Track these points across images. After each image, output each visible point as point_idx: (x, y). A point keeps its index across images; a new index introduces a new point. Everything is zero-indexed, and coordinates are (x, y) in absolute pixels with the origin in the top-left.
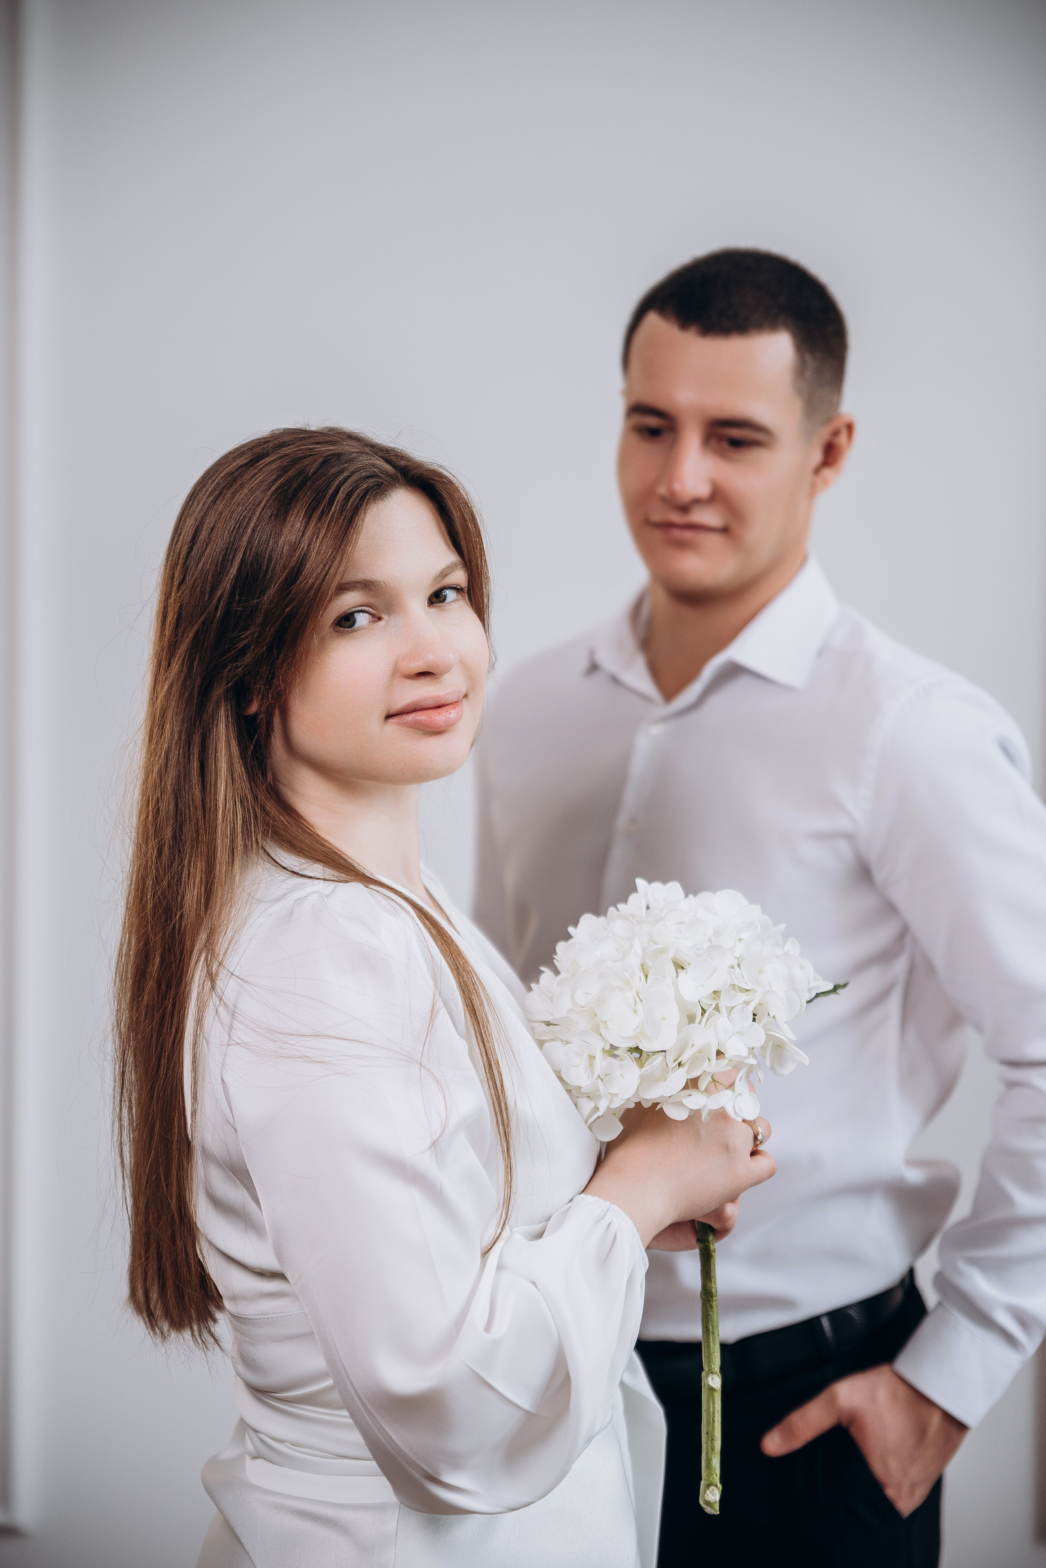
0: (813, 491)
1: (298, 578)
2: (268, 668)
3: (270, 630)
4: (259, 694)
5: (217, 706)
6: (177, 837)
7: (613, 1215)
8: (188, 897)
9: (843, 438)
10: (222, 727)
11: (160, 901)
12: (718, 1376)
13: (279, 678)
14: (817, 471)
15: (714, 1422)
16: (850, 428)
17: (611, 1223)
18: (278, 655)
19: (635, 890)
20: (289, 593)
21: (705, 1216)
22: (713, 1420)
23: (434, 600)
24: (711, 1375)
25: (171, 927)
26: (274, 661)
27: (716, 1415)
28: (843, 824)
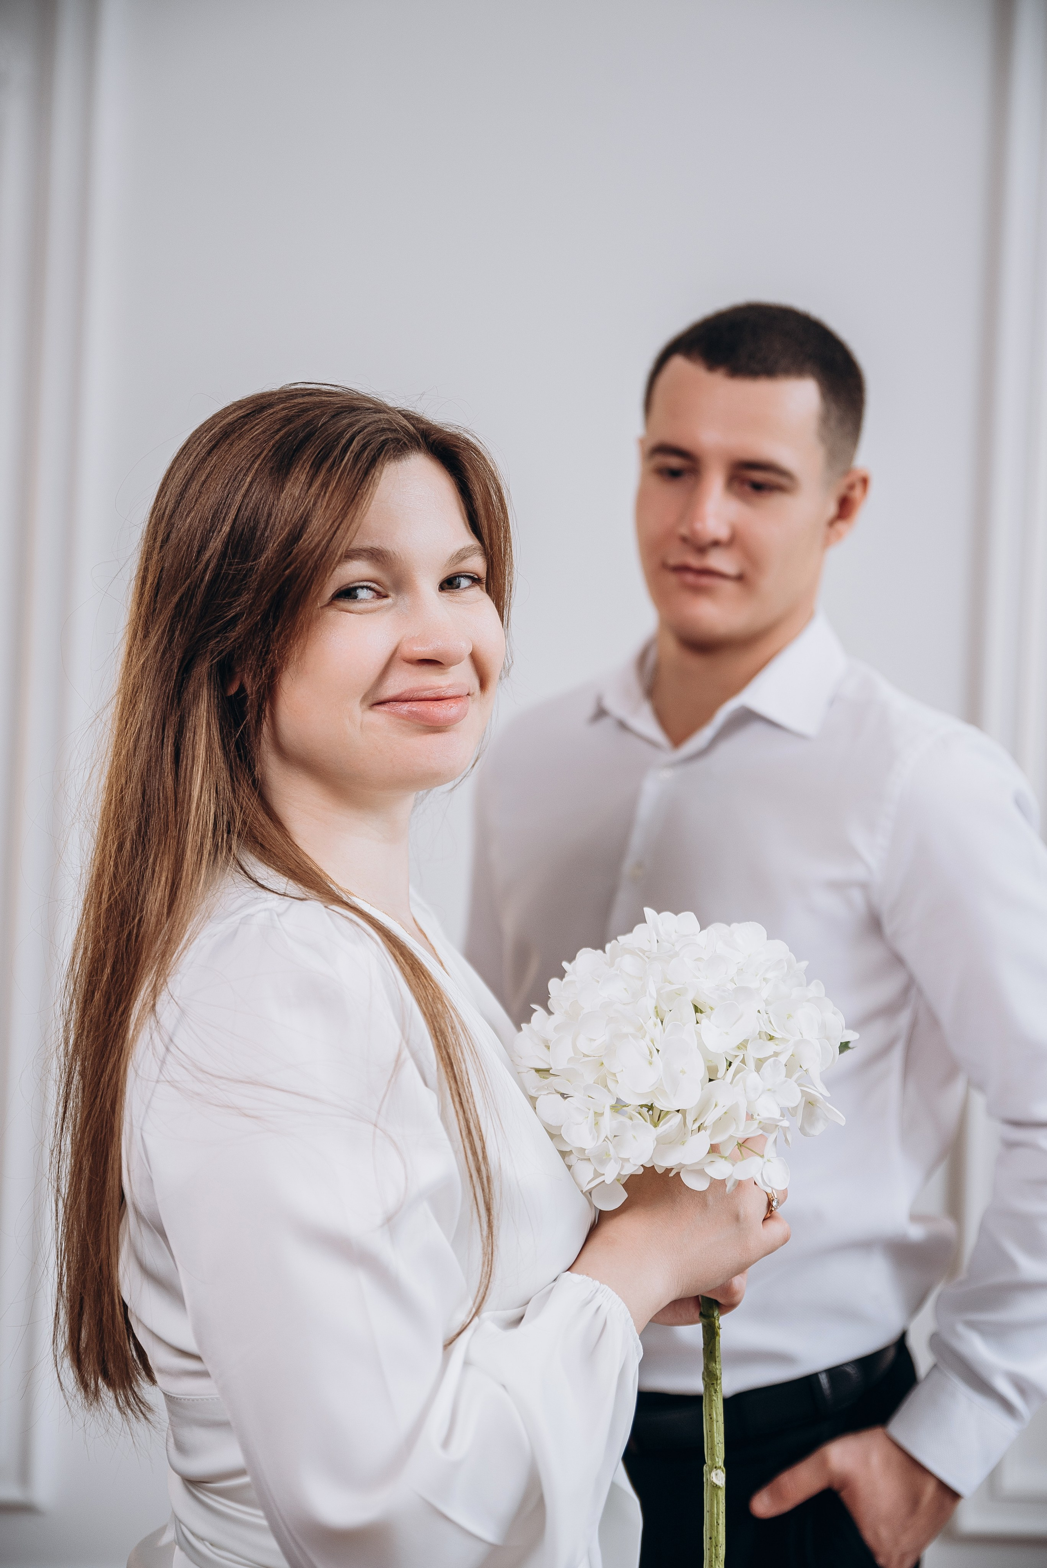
0: (827, 543)
1: (302, 536)
2: (262, 640)
3: (266, 595)
4: (250, 671)
5: (200, 686)
6: (142, 833)
7: (603, 1297)
8: (150, 897)
9: (857, 493)
10: (203, 706)
11: (116, 902)
12: (723, 1471)
13: (274, 653)
14: (832, 523)
15: (719, 1525)
16: (865, 481)
17: (600, 1306)
18: (275, 626)
19: (644, 920)
20: (290, 553)
21: (710, 1291)
22: (717, 1522)
23: (446, 585)
24: (715, 1470)
25: (126, 932)
26: (269, 632)
27: (721, 1517)
28: (858, 872)
